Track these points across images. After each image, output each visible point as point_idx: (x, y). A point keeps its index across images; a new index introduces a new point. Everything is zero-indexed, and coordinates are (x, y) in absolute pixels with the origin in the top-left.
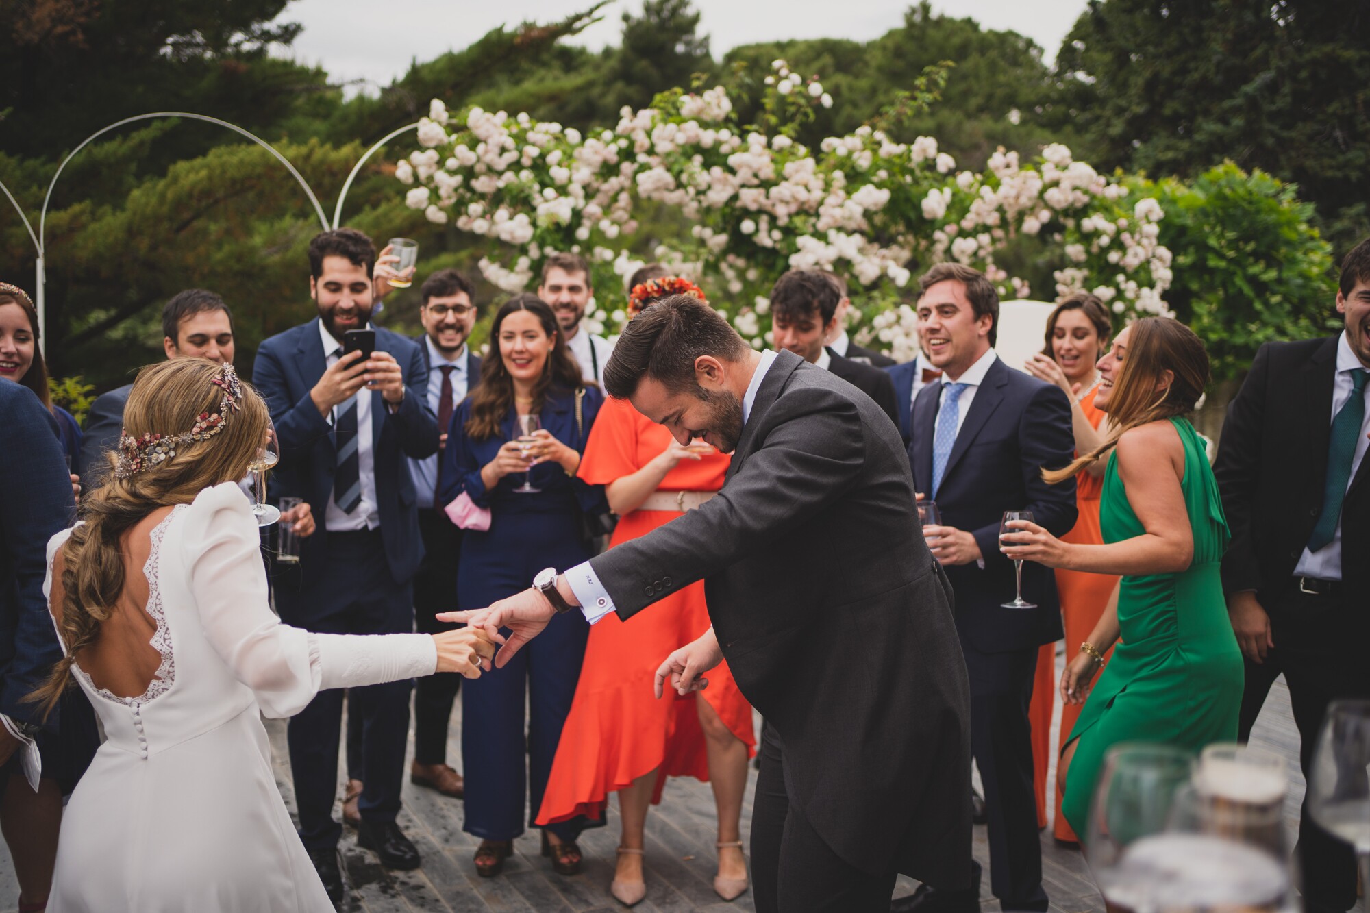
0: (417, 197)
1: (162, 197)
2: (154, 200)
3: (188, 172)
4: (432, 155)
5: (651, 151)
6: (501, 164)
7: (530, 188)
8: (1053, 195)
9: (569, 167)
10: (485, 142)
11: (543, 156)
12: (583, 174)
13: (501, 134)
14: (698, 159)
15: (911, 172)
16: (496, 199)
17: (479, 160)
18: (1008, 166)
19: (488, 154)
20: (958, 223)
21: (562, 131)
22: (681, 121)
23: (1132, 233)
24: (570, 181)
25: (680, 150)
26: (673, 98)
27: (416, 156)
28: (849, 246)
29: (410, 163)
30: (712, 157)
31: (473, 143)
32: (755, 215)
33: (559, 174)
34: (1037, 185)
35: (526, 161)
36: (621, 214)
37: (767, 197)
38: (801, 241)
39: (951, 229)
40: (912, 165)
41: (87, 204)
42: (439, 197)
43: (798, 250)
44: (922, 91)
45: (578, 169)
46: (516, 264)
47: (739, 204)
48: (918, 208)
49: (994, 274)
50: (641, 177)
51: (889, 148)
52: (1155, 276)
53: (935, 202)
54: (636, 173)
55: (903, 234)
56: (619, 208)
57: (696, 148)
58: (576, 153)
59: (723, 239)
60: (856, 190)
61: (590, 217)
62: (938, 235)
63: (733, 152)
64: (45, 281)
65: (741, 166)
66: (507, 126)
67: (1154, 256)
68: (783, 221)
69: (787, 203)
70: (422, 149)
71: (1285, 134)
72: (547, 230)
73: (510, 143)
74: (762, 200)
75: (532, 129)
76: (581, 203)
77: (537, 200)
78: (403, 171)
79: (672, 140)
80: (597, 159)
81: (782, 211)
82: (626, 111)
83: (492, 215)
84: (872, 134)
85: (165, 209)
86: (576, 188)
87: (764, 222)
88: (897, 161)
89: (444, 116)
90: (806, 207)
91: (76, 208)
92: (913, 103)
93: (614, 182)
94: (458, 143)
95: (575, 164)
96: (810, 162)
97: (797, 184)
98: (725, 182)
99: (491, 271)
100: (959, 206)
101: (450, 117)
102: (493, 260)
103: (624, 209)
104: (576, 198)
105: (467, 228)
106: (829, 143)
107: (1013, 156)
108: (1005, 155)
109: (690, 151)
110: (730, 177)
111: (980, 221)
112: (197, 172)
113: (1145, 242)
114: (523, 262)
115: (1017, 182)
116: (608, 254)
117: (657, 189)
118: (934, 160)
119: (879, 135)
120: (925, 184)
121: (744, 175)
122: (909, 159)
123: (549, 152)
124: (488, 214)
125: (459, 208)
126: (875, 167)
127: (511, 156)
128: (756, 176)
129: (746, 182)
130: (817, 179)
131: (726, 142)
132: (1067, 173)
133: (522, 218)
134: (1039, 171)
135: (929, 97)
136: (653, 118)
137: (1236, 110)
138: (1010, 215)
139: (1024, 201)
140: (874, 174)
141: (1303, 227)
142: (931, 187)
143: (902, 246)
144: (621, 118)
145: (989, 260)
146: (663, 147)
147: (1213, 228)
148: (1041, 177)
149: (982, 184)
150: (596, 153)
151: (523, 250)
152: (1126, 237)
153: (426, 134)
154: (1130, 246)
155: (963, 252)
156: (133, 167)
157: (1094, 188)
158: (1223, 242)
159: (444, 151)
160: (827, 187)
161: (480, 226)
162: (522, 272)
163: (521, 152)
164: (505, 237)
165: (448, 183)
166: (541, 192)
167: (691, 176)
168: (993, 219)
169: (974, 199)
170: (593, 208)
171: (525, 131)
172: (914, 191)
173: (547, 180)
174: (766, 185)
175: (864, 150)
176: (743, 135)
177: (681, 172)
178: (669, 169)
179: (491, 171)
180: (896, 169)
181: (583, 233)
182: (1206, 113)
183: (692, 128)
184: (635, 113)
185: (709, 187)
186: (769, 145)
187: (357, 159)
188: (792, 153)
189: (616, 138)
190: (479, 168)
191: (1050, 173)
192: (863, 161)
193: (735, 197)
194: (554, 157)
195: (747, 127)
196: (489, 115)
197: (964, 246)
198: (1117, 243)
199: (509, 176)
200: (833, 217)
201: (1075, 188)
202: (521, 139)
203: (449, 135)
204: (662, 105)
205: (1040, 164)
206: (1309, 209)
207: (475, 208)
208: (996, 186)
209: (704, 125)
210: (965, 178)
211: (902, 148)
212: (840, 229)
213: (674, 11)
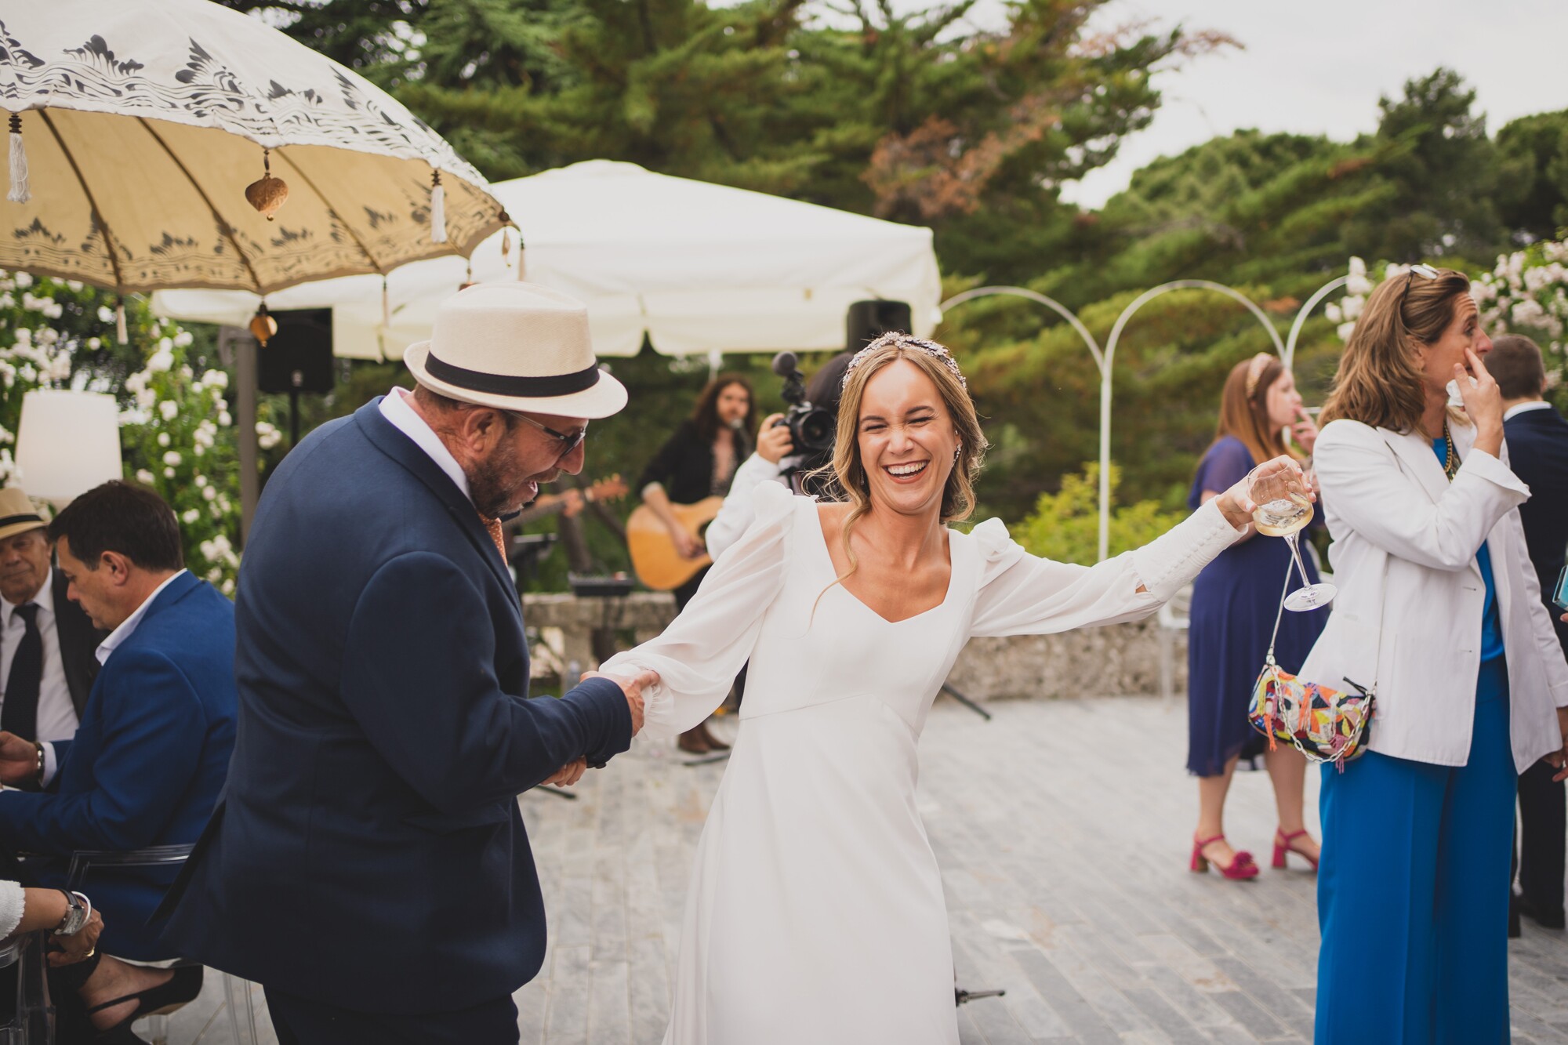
5: (1523, 288)
22: (1546, 264)
27: (1345, 301)
29: (1339, 307)
78: (1332, 312)
82: (1502, 256)
89: (1363, 269)
93: (1493, 313)
109: (1555, 286)
117: (1528, 316)
136: (1524, 261)
144: (1498, 262)
153: (1353, 285)
177: (1547, 302)
178: (1538, 302)
183: (1556, 268)
184: (1509, 258)
189: (1494, 280)
204: (1529, 249)
213: (1443, 92)
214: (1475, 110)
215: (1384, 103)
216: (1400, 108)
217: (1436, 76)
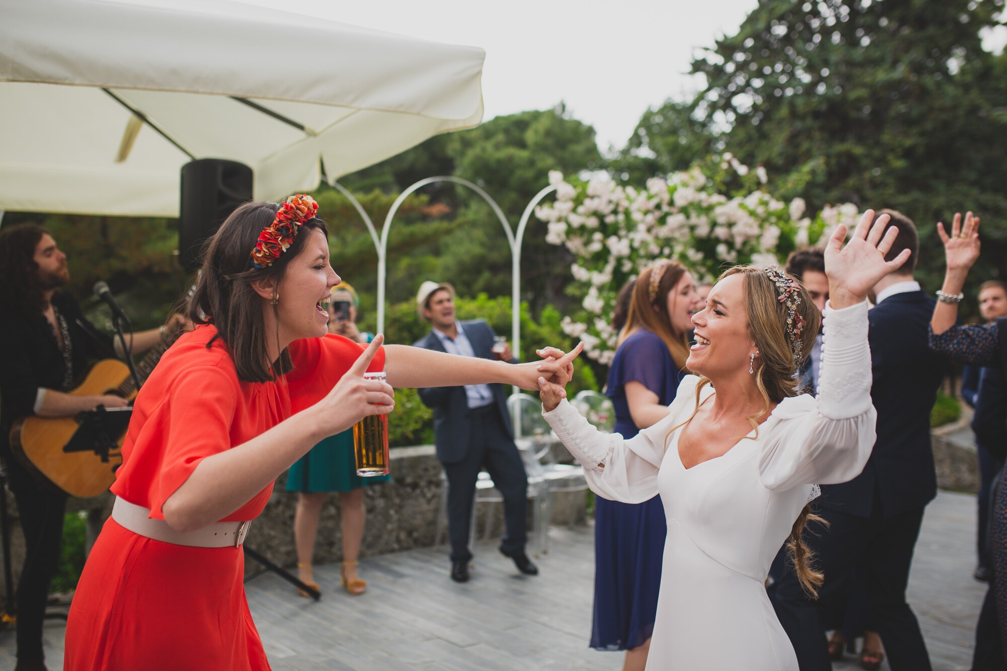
4: (570, 205)
6: (606, 209)
19: (599, 204)
25: (689, 205)
27: (557, 205)
32: (722, 242)
35: (621, 209)
37: (730, 232)
47: (713, 236)
48: (789, 239)
50: (668, 220)
51: (776, 205)
53: (802, 237)
54: (661, 217)
60: (765, 227)
68: (738, 246)
69: (740, 235)
74: (728, 234)
79: (685, 199)
81: (738, 241)
84: (763, 196)
90: (751, 238)
98: (707, 223)
101: (566, 177)
119: (766, 197)
127: (612, 207)
131: (706, 200)
146: (680, 202)
153: (559, 191)
162: (607, 273)
165: (576, 221)
174: (730, 225)
189: (650, 197)
193: (711, 232)
207: (597, 236)
209: (694, 190)
210: (807, 223)
211: (783, 205)
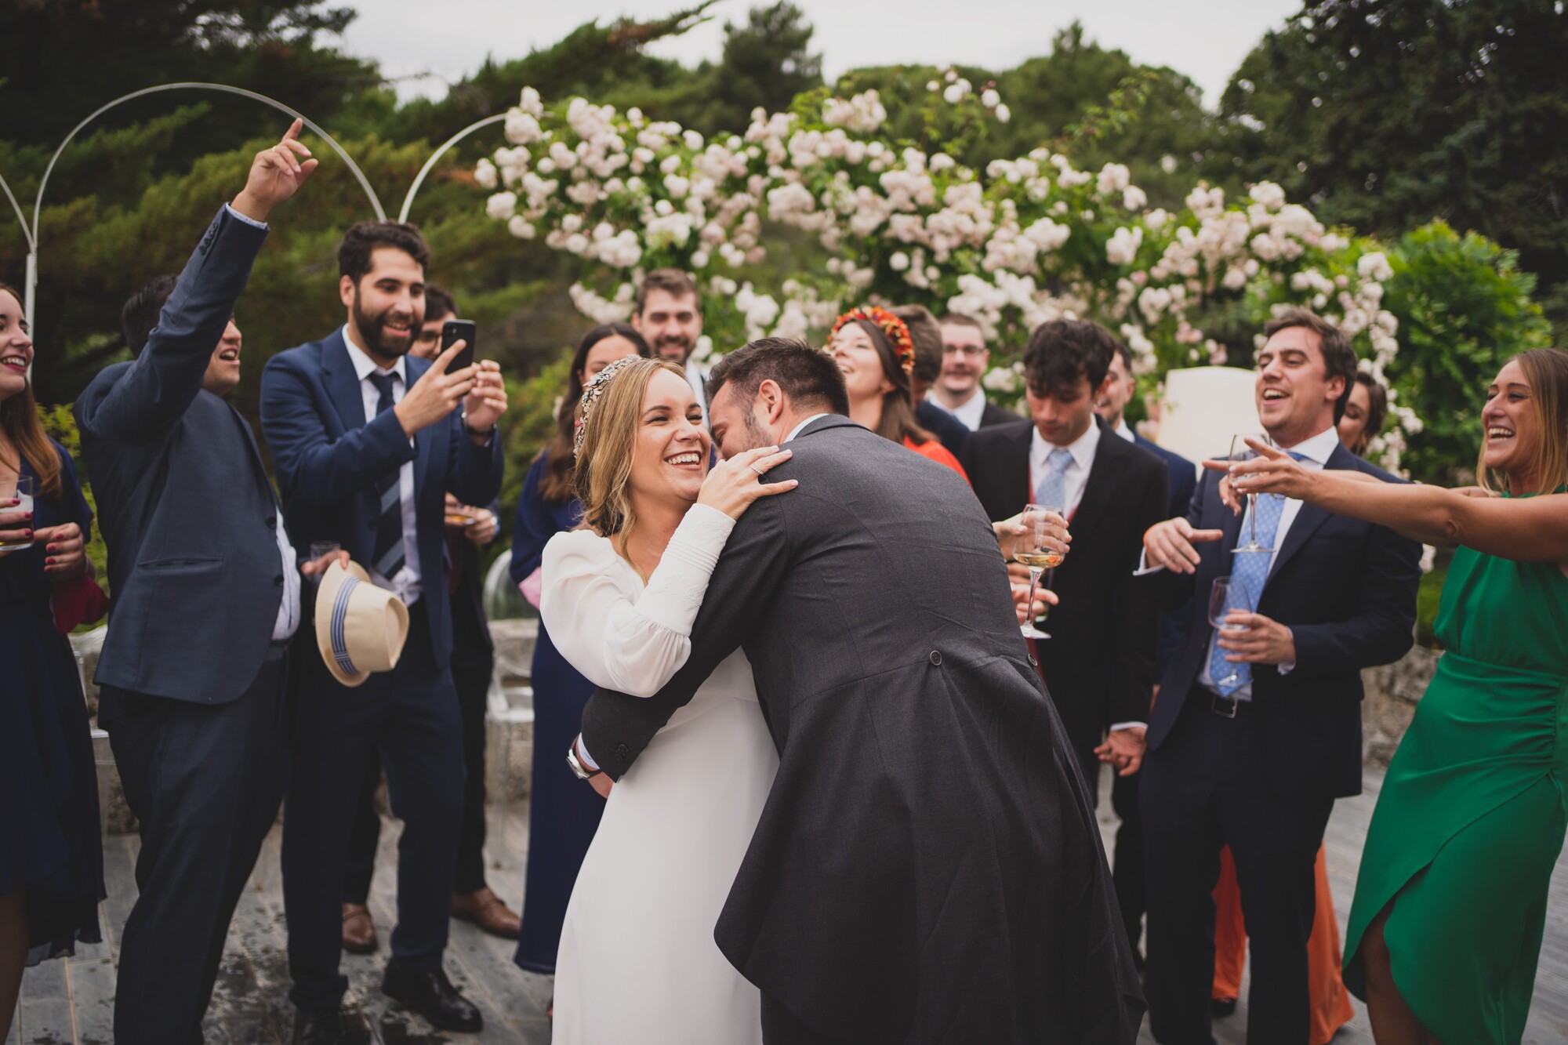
0: (500, 204)
1: (184, 196)
2: (174, 200)
3: (219, 167)
4: (522, 153)
5: (787, 164)
6: (605, 168)
7: (640, 199)
8: (1262, 243)
9: (688, 176)
10: (588, 141)
11: (656, 163)
12: (705, 186)
13: (608, 132)
14: (843, 176)
15: (1095, 207)
16: (595, 213)
17: (579, 163)
18: (1211, 205)
19: (590, 155)
20: (1147, 270)
21: (681, 134)
22: (825, 129)
23: (1353, 294)
24: (688, 194)
25: (822, 164)
26: (818, 100)
27: (502, 154)
28: (1020, 291)
29: (493, 163)
30: (860, 175)
31: (573, 142)
32: (908, 247)
33: (675, 184)
34: (1242, 231)
35: (636, 167)
36: (746, 239)
37: (924, 226)
38: (964, 281)
39: (1139, 277)
40: (1096, 198)
41: (92, 200)
42: (527, 206)
43: (959, 293)
44: (1116, 109)
45: (698, 181)
46: (616, 292)
47: (888, 234)
48: (1101, 250)
49: (1187, 333)
50: (774, 194)
51: (1071, 176)
52: (1377, 346)
53: (1122, 244)
54: (767, 190)
55: (1079, 281)
56: (744, 231)
57: (839, 163)
58: (695, 161)
59: (866, 275)
60: (1030, 224)
61: (710, 239)
62: (1123, 284)
63: (887, 169)
64: (36, 282)
65: (894, 188)
66: (615, 123)
67: (1376, 323)
68: (942, 256)
69: (947, 234)
70: (511, 146)
71: (1492, 195)
72: (659, 252)
73: (618, 143)
74: (919, 230)
75: (644, 128)
76: (700, 222)
77: (648, 217)
78: (484, 172)
79: (814, 152)
80: (721, 170)
81: (941, 245)
82: (758, 113)
83: (592, 230)
84: (1048, 159)
85: (187, 212)
86: (695, 203)
87: (918, 256)
88: (1079, 192)
89: (538, 108)
90: (970, 241)
91: (79, 204)
92: (1103, 122)
93: (741, 199)
94: (552, 140)
95: (695, 174)
96: (976, 188)
97: (961, 212)
98: (873, 206)
99: (585, 299)
100: (1150, 252)
101: (545, 109)
102: (587, 286)
103: (750, 232)
104: (695, 214)
105: (560, 245)
106: (996, 167)
107: (1218, 194)
108: (1207, 191)
109: (834, 165)
110: (880, 200)
111: (1174, 269)
112: (229, 168)
113: (1367, 304)
114: (625, 291)
115: (1221, 225)
116: (729, 286)
117: (793, 210)
118: (1121, 193)
119: (1059, 160)
120: (1109, 222)
121: (898, 198)
122: (1094, 191)
123: (665, 157)
124: (587, 229)
125: (550, 221)
126: (1053, 198)
127: (618, 160)
128: (913, 200)
129: (900, 207)
130: (985, 207)
131: (877, 158)
132: (1279, 218)
133: (629, 236)
134: (1247, 214)
135: (1124, 116)
136: (790, 124)
137: (1437, 166)
138: (1210, 264)
139: (1228, 248)
140: (1051, 206)
141: (1523, 301)
142: (1118, 226)
143: (1077, 296)
144: (752, 122)
145: (1181, 317)
146: (802, 159)
147: (1418, 297)
148: (1248, 220)
149: (1177, 225)
150: (721, 162)
151: (625, 275)
152: (1345, 298)
153: (515, 127)
154: (1349, 309)
155: (1152, 306)
156: (150, 161)
157: (1309, 238)
158: (1429, 314)
159: (537, 150)
160: (998, 218)
161: (576, 243)
162: (623, 303)
163: (631, 157)
164: (606, 257)
165: (539, 188)
166: (653, 204)
167: (836, 195)
168: (1189, 268)
169: (1169, 243)
170: (714, 229)
171: (636, 131)
172: (1098, 229)
173: (660, 192)
174: (924, 212)
175: (1040, 176)
176: (898, 150)
177: (823, 190)
178: (808, 187)
179: (591, 175)
180: (1076, 202)
181: (700, 259)
182: (1401, 168)
183: (838, 137)
184: (769, 116)
185: (855, 211)
186: (927, 164)
187: (423, 162)
188: (953, 176)
189: (745, 146)
190: (578, 172)
191: (1258, 216)
192: (1039, 190)
193: (885, 225)
194: (671, 163)
195: (902, 142)
196: (594, 108)
197: (1154, 299)
198: (1334, 305)
199: (615, 184)
200: (1003, 254)
201: (1288, 236)
202: (631, 140)
203: (544, 130)
204: (803, 109)
205: (1247, 205)
206: (1530, 281)
207: (572, 221)
208: (1196, 228)
209: (853, 136)
210: (1158, 218)
211: (1084, 177)
212: (1009, 270)
213: (784, 23)
214: (812, 48)
215: (728, 28)
216: (744, 35)
217: (777, 9)
